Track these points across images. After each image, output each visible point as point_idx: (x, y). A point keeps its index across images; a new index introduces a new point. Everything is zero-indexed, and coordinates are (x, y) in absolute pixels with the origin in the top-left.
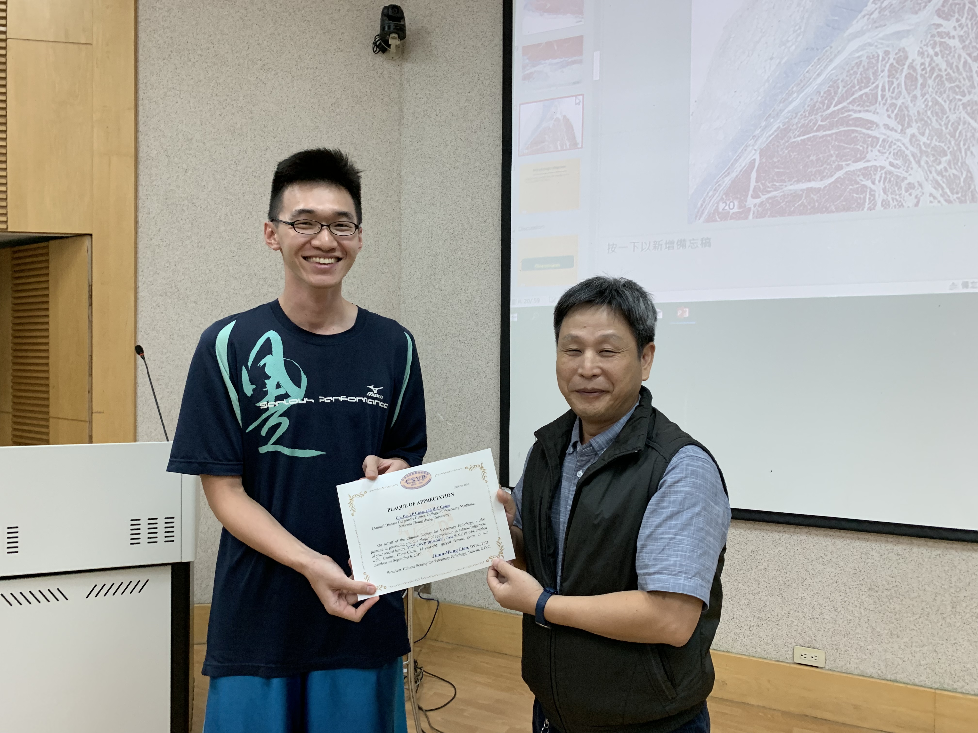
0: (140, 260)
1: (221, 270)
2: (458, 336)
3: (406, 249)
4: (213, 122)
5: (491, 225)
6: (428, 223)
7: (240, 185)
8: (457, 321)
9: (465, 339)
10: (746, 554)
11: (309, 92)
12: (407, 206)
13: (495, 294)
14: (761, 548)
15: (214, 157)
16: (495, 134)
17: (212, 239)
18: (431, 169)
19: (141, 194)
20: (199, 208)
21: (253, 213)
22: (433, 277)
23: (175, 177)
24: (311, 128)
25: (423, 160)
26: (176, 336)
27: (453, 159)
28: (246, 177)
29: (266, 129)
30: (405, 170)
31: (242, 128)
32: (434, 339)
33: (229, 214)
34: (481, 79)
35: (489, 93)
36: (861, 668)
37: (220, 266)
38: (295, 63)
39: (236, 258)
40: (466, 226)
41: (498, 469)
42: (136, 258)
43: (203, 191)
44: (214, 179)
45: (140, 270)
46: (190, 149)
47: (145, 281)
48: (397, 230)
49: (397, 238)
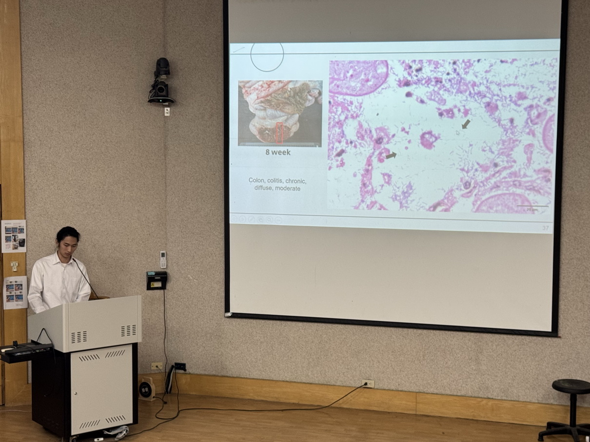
0: (27, 198)
1: (70, 202)
2: (200, 234)
3: (169, 186)
4: (64, 121)
5: (218, 176)
6: (182, 173)
7: (80, 154)
8: (199, 226)
9: (204, 236)
10: (341, 340)
11: (115, 102)
12: (169, 162)
14: (348, 337)
15: (65, 140)
17: (65, 185)
18: (184, 144)
19: (26, 162)
20: (58, 168)
21: (87, 170)
22: (185, 202)
23: (44, 152)
25: (179, 138)
26: (46, 237)
27: (196, 140)
28: (83, 150)
29: (93, 124)
30: (168, 143)
31: (79, 124)
32: (186, 235)
33: (74, 171)
34: (211, 99)
35: (216, 107)
36: (389, 386)
37: (69, 199)
38: (107, 86)
39: (78, 194)
40: (204, 176)
41: (223, 304)
42: (25, 196)
43: (59, 159)
44: (66, 152)
45: (27, 203)
46: (52, 136)
47: (30, 209)
48: (164, 175)
49: (164, 179)
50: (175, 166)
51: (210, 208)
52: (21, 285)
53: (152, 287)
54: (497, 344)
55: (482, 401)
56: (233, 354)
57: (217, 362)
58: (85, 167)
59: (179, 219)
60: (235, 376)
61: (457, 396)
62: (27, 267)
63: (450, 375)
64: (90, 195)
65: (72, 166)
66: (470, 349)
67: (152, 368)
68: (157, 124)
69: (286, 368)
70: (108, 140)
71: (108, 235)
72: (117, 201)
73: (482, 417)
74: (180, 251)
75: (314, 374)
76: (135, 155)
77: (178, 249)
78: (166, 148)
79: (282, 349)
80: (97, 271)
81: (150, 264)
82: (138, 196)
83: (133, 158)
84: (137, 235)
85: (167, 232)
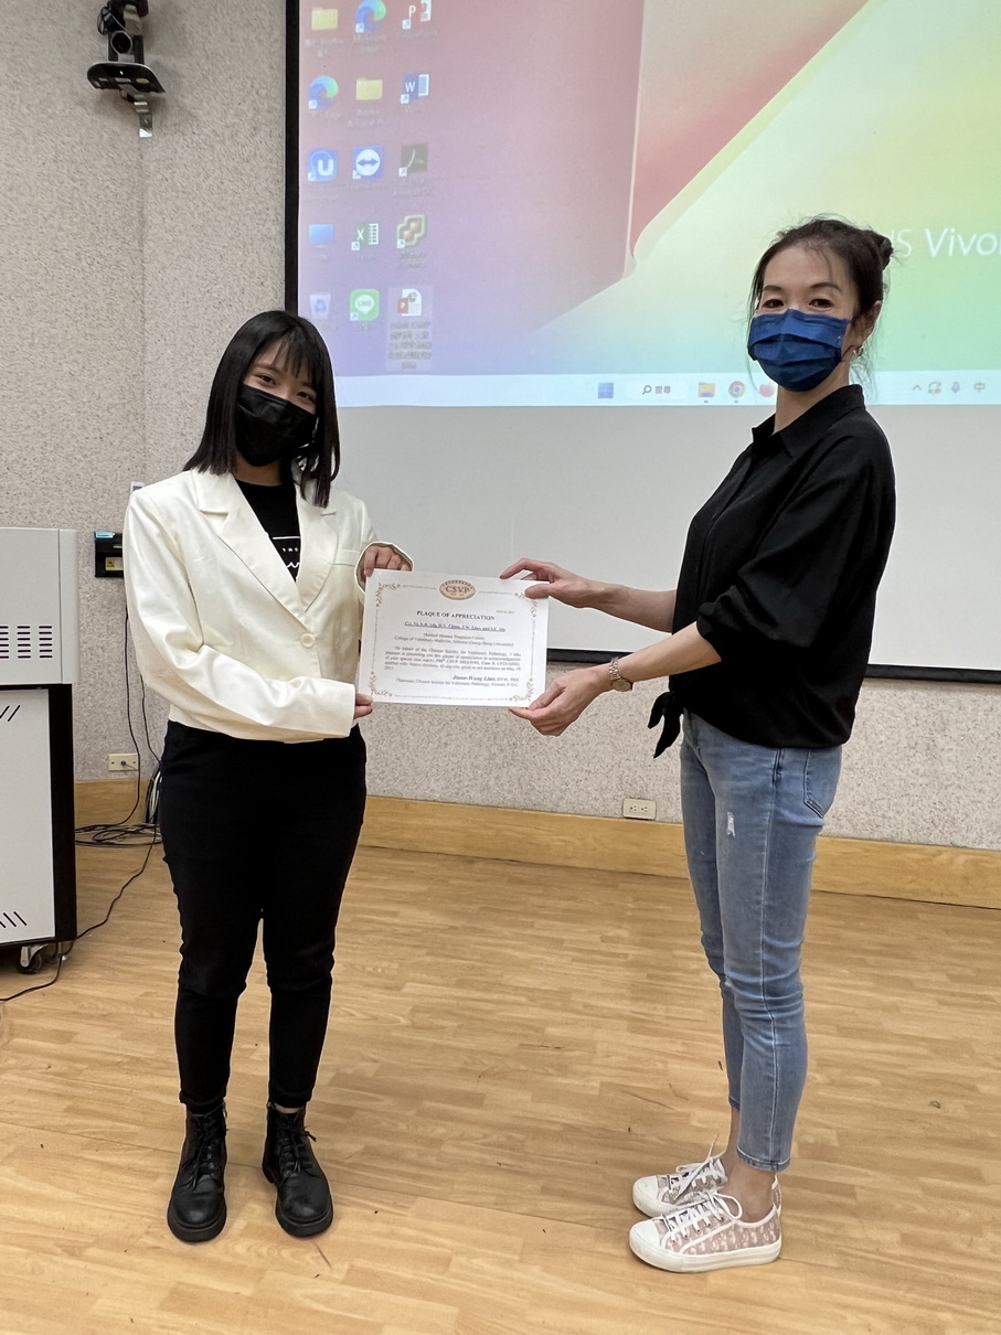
3: (152, 318)
6: (182, 283)
12: (152, 257)
16: (275, 165)
18: (186, 208)
22: (190, 358)
25: (174, 194)
27: (216, 195)
30: (149, 207)
34: (256, 86)
35: (266, 107)
40: (236, 289)
48: (140, 291)
49: (139, 302)
50: (164, 268)
53: (107, 569)
54: (987, 707)
55: (940, 853)
59: (174, 402)
61: (870, 839)
63: (856, 789)
66: (914, 722)
67: (112, 767)
69: (434, 770)
73: (935, 894)
75: (502, 784)
76: (60, 228)
78: (143, 223)
79: (426, 723)
81: (102, 511)
82: (69, 337)
83: (57, 238)
84: (68, 436)
85: (148, 435)
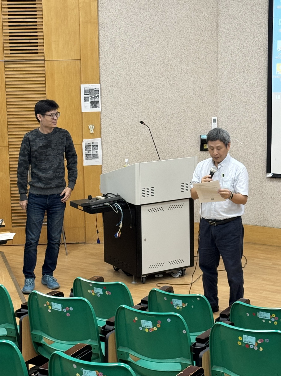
0: (101, 71)
1: (136, 74)
2: (246, 102)
3: (220, 59)
4: (131, 4)
5: (262, 51)
6: (231, 48)
7: (144, 33)
8: (246, 95)
9: (249, 104)
12: (221, 38)
13: (264, 83)
15: (132, 21)
16: (265, 8)
17: (132, 59)
18: (233, 22)
19: (100, 40)
20: (126, 45)
21: (150, 46)
23: (115, 31)
24: (176, 4)
25: (229, 17)
26: (117, 105)
27: (244, 18)
28: (147, 29)
29: (155, 6)
30: (220, 21)
31: (144, 6)
32: (234, 104)
33: (139, 47)
37: (136, 72)
39: (143, 68)
40: (250, 50)
41: (265, 164)
42: (99, 70)
43: (127, 37)
44: (132, 31)
45: (101, 75)
46: (121, 17)
47: (103, 81)
48: (216, 50)
49: (216, 54)
50: (225, 42)
51: (255, 80)
52: (97, 146)
53: (204, 148)
56: (273, 208)
57: (260, 214)
58: (148, 44)
59: (228, 89)
60: (275, 227)
62: (102, 129)
64: (152, 68)
65: (138, 43)
68: (210, 4)
70: (168, 20)
71: (168, 103)
72: (175, 73)
74: (229, 117)
76: (191, 33)
77: (228, 115)
78: (218, 26)
80: (158, 133)
81: (203, 128)
82: (193, 69)
83: (190, 36)
84: (192, 103)
85: (218, 100)
